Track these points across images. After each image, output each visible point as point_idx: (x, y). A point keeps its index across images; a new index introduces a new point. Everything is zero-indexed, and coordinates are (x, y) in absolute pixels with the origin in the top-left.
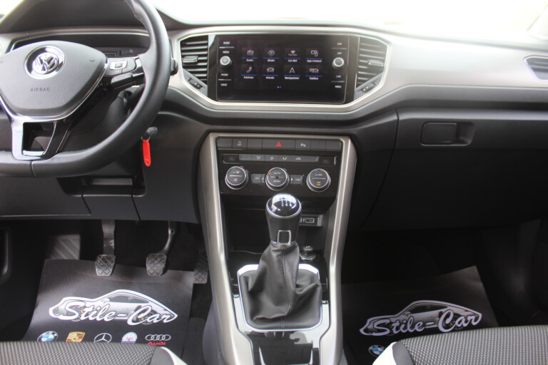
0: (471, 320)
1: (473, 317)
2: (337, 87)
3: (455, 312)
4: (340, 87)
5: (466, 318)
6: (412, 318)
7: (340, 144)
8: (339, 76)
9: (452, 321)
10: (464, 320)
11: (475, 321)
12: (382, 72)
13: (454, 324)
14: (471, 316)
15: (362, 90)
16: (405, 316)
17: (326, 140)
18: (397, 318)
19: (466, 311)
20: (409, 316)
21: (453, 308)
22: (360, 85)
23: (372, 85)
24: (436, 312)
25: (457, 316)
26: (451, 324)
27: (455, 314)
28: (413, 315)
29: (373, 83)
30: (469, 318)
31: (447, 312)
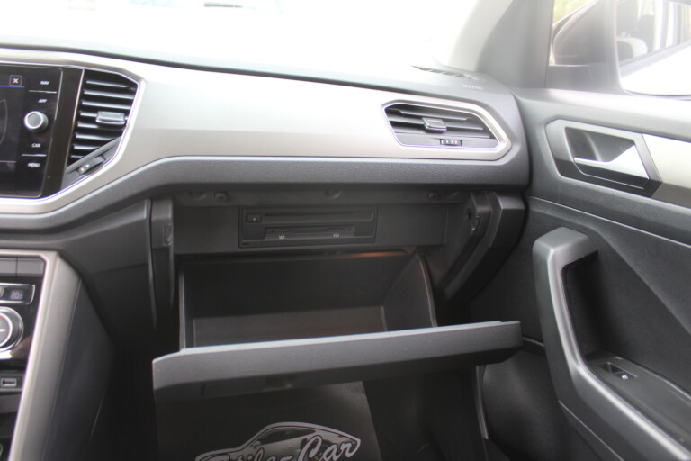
0: (345, 450)
1: (349, 446)
2: (32, 165)
3: (324, 438)
4: (37, 165)
5: (339, 447)
6: (261, 452)
7: (43, 264)
8: (38, 145)
9: (318, 452)
10: (335, 450)
11: (350, 451)
12: (120, 134)
13: (319, 457)
14: (345, 443)
15: (77, 169)
16: (252, 449)
17: (17, 257)
18: (239, 453)
19: (341, 436)
20: (258, 448)
21: (323, 433)
22: (76, 160)
23: (99, 160)
24: (298, 440)
25: (326, 444)
26: (317, 458)
27: (324, 442)
28: (264, 446)
29: (101, 155)
30: (343, 448)
31: (314, 439)
